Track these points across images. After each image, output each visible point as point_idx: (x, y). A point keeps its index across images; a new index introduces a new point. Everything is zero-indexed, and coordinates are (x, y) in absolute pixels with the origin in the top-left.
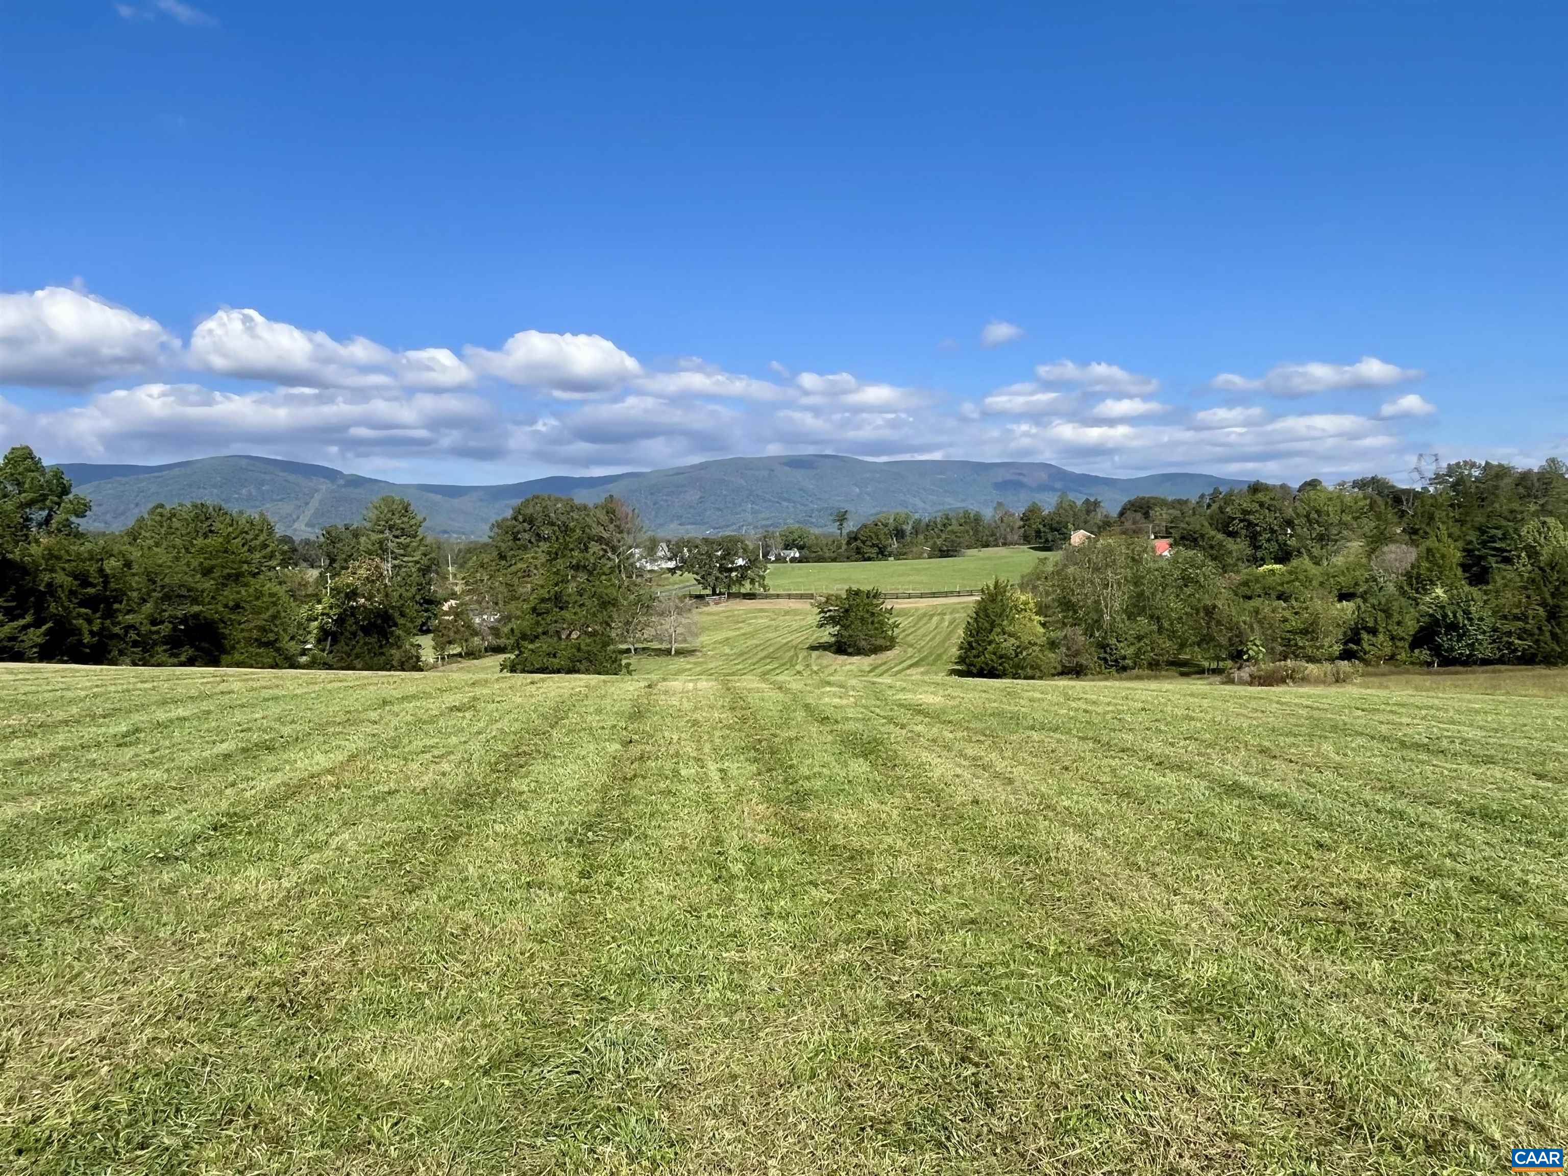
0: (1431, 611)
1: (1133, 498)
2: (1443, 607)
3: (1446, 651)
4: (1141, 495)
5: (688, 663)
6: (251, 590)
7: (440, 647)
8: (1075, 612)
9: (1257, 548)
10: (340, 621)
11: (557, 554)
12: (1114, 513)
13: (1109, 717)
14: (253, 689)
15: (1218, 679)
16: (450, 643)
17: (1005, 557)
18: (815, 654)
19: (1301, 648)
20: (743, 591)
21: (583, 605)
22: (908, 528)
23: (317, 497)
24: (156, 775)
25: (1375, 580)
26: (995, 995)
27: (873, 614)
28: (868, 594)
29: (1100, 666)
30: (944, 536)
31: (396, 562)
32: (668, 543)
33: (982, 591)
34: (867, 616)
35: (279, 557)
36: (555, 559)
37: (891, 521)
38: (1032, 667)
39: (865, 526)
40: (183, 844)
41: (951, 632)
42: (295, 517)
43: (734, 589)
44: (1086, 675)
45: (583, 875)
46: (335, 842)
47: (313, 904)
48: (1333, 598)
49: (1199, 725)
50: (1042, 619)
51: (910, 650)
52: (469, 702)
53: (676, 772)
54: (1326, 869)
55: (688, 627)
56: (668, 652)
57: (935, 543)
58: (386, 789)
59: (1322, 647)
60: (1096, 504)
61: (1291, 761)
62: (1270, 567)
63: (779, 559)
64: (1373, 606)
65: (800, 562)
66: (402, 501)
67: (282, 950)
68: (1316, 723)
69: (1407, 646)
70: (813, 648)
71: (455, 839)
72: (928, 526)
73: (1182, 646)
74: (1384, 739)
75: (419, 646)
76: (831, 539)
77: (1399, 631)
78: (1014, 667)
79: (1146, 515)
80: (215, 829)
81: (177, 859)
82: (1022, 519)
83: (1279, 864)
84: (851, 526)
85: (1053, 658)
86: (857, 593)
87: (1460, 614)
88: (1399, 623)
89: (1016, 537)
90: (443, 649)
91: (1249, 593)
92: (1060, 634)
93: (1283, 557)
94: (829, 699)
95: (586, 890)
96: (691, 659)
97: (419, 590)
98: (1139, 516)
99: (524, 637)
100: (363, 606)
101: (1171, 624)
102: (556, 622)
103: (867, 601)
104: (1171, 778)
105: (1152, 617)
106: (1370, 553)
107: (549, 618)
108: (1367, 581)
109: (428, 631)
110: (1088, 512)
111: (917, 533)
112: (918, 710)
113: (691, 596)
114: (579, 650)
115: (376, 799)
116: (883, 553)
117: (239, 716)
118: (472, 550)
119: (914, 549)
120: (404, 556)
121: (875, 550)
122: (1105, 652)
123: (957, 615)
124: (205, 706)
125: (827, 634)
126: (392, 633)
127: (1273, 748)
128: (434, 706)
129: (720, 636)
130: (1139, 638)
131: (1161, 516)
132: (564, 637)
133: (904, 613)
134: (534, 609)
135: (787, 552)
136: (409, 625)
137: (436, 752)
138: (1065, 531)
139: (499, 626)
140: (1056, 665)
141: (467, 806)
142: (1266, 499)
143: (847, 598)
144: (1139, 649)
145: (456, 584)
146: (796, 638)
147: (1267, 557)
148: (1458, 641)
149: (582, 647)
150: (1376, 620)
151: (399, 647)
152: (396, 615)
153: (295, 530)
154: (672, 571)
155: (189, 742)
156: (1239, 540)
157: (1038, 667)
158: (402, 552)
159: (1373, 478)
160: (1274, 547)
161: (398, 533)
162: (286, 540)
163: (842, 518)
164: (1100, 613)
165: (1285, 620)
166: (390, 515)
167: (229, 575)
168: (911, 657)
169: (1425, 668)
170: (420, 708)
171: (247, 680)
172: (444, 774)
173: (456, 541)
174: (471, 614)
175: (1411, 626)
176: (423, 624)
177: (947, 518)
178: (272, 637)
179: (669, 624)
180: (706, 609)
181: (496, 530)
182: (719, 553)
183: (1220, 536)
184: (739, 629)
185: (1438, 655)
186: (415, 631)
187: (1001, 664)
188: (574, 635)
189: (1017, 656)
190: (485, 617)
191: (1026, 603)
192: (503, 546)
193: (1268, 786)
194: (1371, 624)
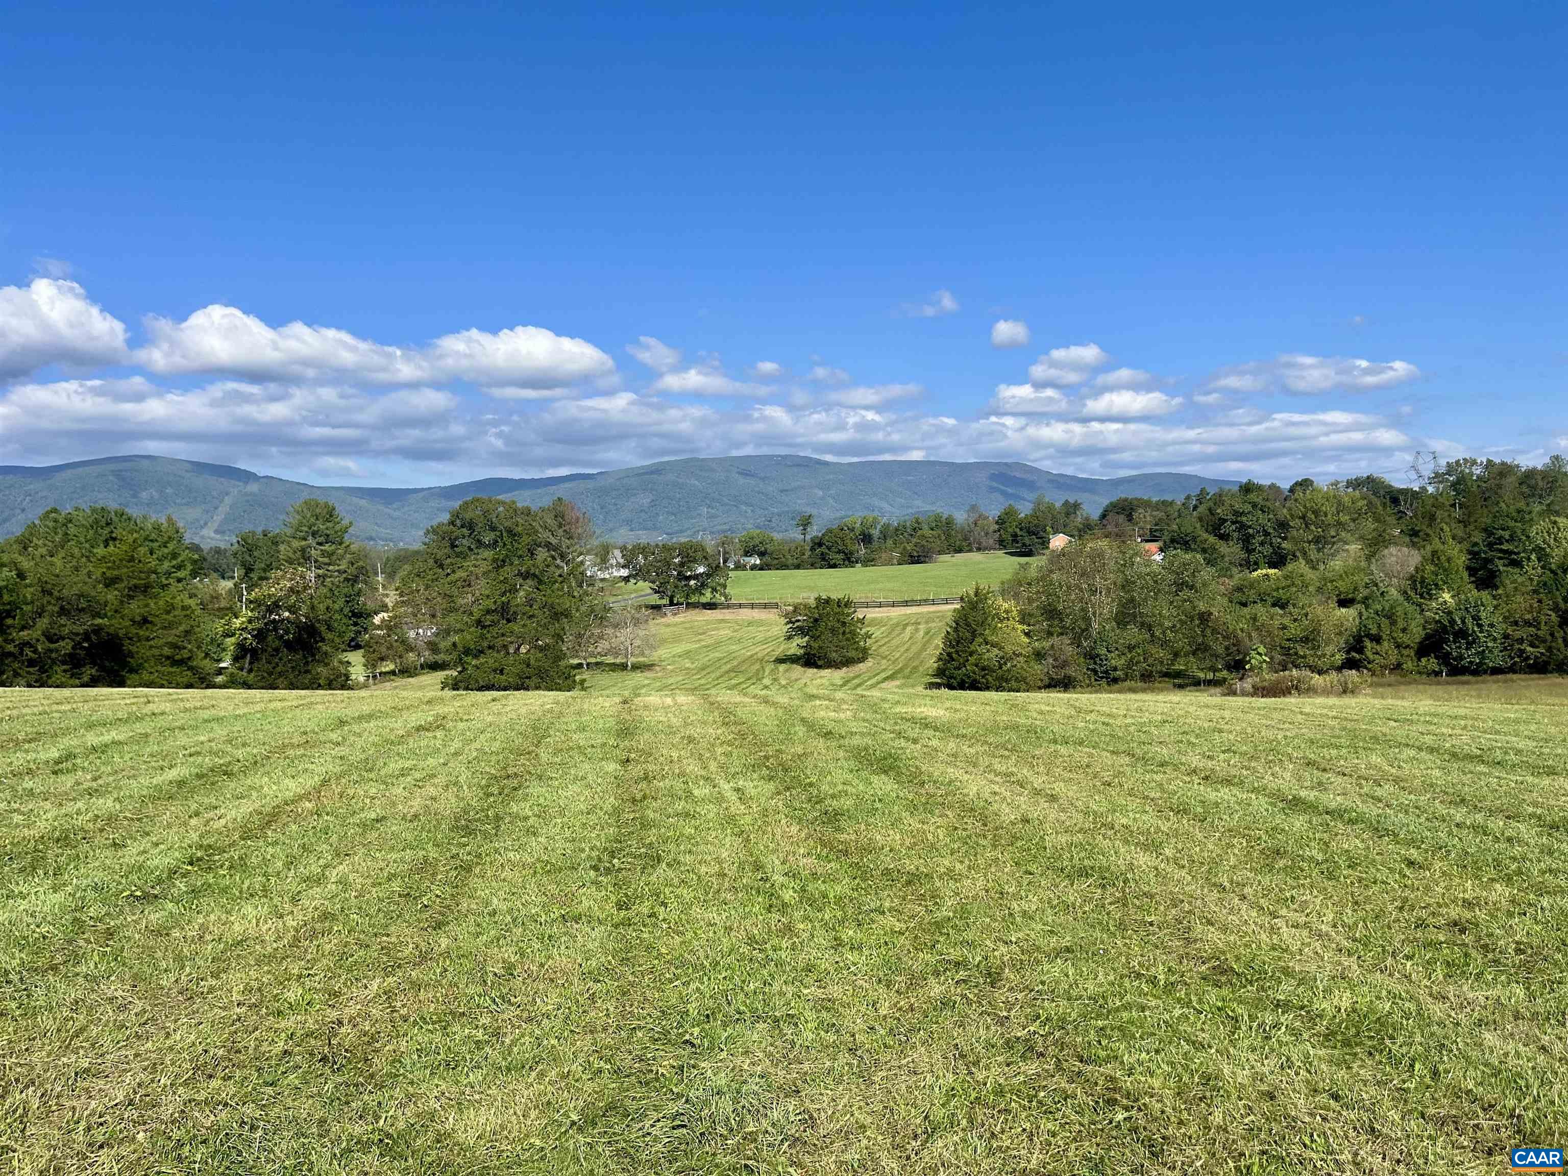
0: (1437, 617)
1: (1114, 499)
2: (1450, 613)
3: (1455, 659)
4: (1123, 496)
5: (647, 678)
6: (161, 603)
7: (371, 664)
8: (1062, 620)
9: (1250, 551)
10: (260, 635)
11: (503, 561)
12: (1095, 515)
13: (1132, 729)
14: (186, 710)
15: (1218, 690)
16: (382, 659)
17: (981, 563)
18: (782, 667)
19: (1302, 657)
20: (704, 600)
21: (531, 617)
22: (875, 533)
23: (228, 500)
24: (106, 804)
25: (1376, 585)
26: (1120, 1029)
27: (844, 624)
28: (839, 603)
29: (1089, 677)
30: (914, 540)
31: (320, 572)
32: (623, 549)
33: (962, 599)
34: (837, 625)
35: (189, 567)
36: (502, 567)
37: (858, 525)
38: (1017, 680)
39: (830, 531)
40: (160, 881)
41: (928, 641)
42: (202, 522)
43: (694, 599)
44: (1074, 687)
45: (620, 906)
46: (333, 875)
47: (330, 944)
48: (1333, 604)
49: (1231, 737)
50: (1025, 627)
51: (884, 661)
52: (436, 721)
53: (689, 794)
54: (1427, 888)
55: (646, 639)
56: (623, 667)
57: (905, 548)
58: (374, 816)
59: (1324, 655)
60: (1076, 506)
61: (1344, 775)
62: (1264, 571)
63: (739, 567)
64: (1377, 613)
65: (761, 569)
66: (326, 505)
67: (308, 997)
68: (1354, 735)
69: (1412, 654)
70: (780, 661)
71: (469, 870)
72: (897, 530)
73: (1176, 655)
74: (1431, 750)
75: (348, 663)
76: (793, 546)
77: (1405, 639)
78: (997, 679)
79: (1130, 518)
80: (191, 864)
81: (156, 896)
82: (997, 523)
83: (1375, 883)
84: (815, 531)
85: (1038, 669)
86: (828, 601)
87: (1469, 621)
88: (1404, 630)
89: (991, 541)
90: (374, 666)
91: (1244, 600)
92: (1047, 644)
93: (1278, 561)
94: (824, 713)
95: (627, 922)
96: (648, 674)
97: (348, 602)
98: (1121, 519)
99: (467, 652)
100: (288, 619)
101: (1164, 633)
102: (503, 635)
103: (838, 610)
104: (1224, 794)
105: (1143, 624)
106: (1368, 558)
107: (495, 631)
108: (1367, 586)
109: (358, 647)
110: (1068, 514)
111: (885, 538)
112: (926, 724)
113: (647, 607)
114: (528, 665)
115: (364, 825)
116: (849, 560)
117: (182, 739)
118: (404, 557)
119: (884, 555)
120: (329, 564)
121: (842, 556)
122: (1095, 663)
123: (933, 625)
124: (139, 728)
125: (795, 647)
126: (318, 649)
127: (1319, 760)
128: (399, 726)
129: (679, 649)
130: (1131, 648)
131: (1146, 519)
132: (511, 651)
133: (875, 622)
134: (479, 622)
135: (747, 559)
136: (337, 640)
137: (418, 775)
138: (1044, 535)
139: (437, 640)
140: (1042, 677)
141: (469, 831)
142: (1259, 500)
143: (817, 607)
144: (1131, 660)
145: (387, 596)
146: (761, 651)
147: (1261, 560)
148: (1467, 649)
149: (532, 662)
150: (1379, 626)
151: (327, 665)
152: (323, 629)
153: (203, 537)
154: (626, 579)
155: (132, 768)
156: (1231, 543)
157: (1024, 680)
158: (326, 560)
159: (1368, 477)
160: (1267, 550)
161: (321, 539)
162: (196, 548)
163: (805, 523)
164: (1087, 620)
165: (1284, 628)
166: (313, 520)
167: (136, 586)
168: (884, 670)
169: (1432, 677)
170: (384, 727)
171: (176, 700)
172: (434, 799)
173: (383, 548)
174: (405, 627)
175: (1417, 633)
176: (353, 640)
177: (918, 522)
178: (185, 654)
179: (624, 637)
180: (663, 620)
181: (431, 536)
182: (677, 560)
183: (1212, 539)
184: (700, 640)
185: (1447, 664)
186: (343, 647)
187: (983, 677)
188: (523, 650)
189: (1001, 668)
190: (421, 631)
191: (1006, 611)
192: (440, 554)
193: (1333, 801)
194: (1374, 631)
